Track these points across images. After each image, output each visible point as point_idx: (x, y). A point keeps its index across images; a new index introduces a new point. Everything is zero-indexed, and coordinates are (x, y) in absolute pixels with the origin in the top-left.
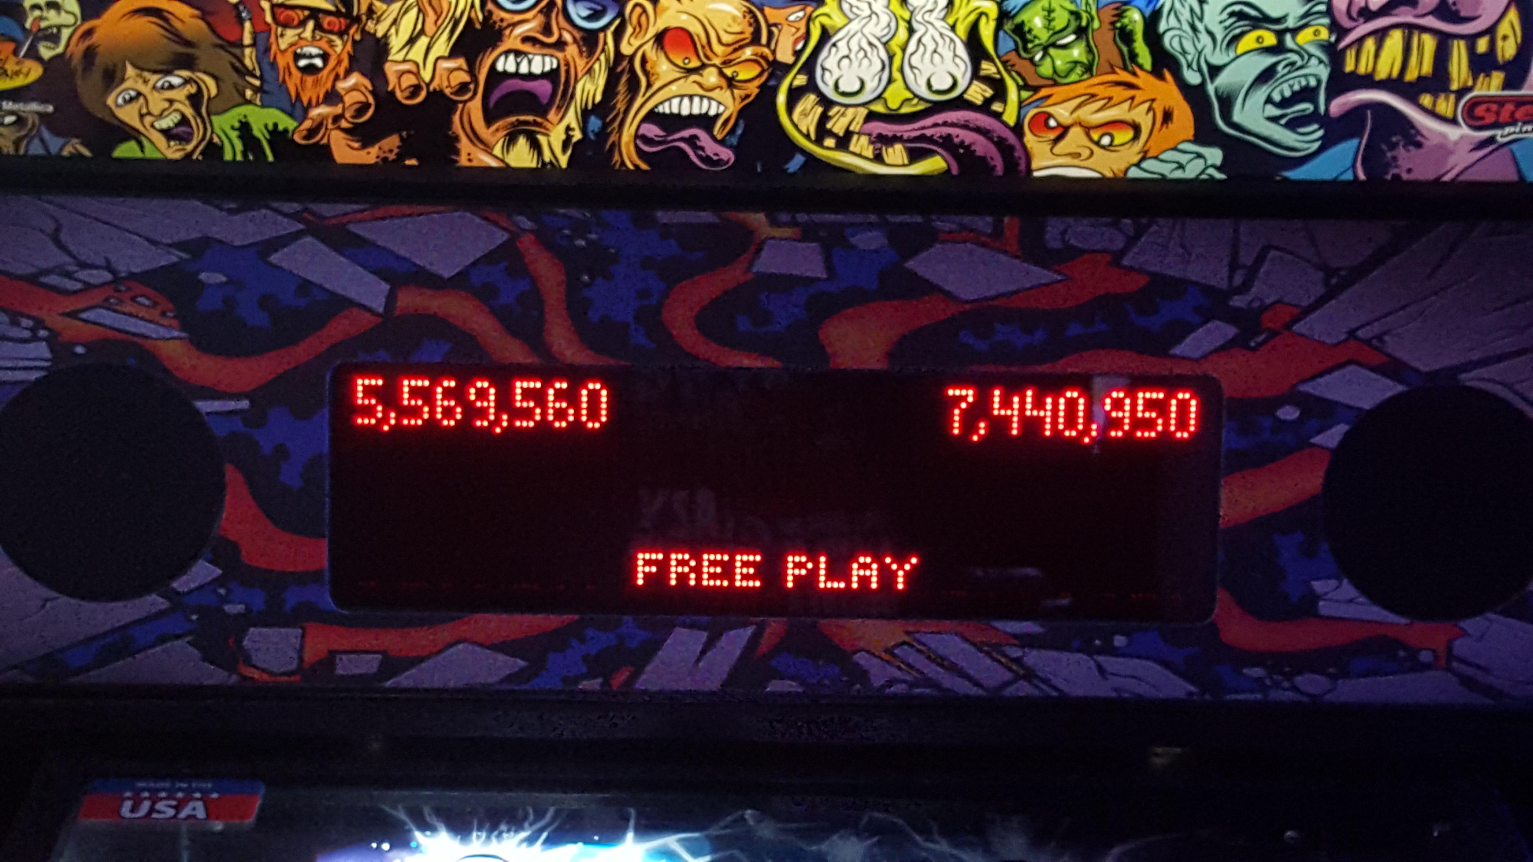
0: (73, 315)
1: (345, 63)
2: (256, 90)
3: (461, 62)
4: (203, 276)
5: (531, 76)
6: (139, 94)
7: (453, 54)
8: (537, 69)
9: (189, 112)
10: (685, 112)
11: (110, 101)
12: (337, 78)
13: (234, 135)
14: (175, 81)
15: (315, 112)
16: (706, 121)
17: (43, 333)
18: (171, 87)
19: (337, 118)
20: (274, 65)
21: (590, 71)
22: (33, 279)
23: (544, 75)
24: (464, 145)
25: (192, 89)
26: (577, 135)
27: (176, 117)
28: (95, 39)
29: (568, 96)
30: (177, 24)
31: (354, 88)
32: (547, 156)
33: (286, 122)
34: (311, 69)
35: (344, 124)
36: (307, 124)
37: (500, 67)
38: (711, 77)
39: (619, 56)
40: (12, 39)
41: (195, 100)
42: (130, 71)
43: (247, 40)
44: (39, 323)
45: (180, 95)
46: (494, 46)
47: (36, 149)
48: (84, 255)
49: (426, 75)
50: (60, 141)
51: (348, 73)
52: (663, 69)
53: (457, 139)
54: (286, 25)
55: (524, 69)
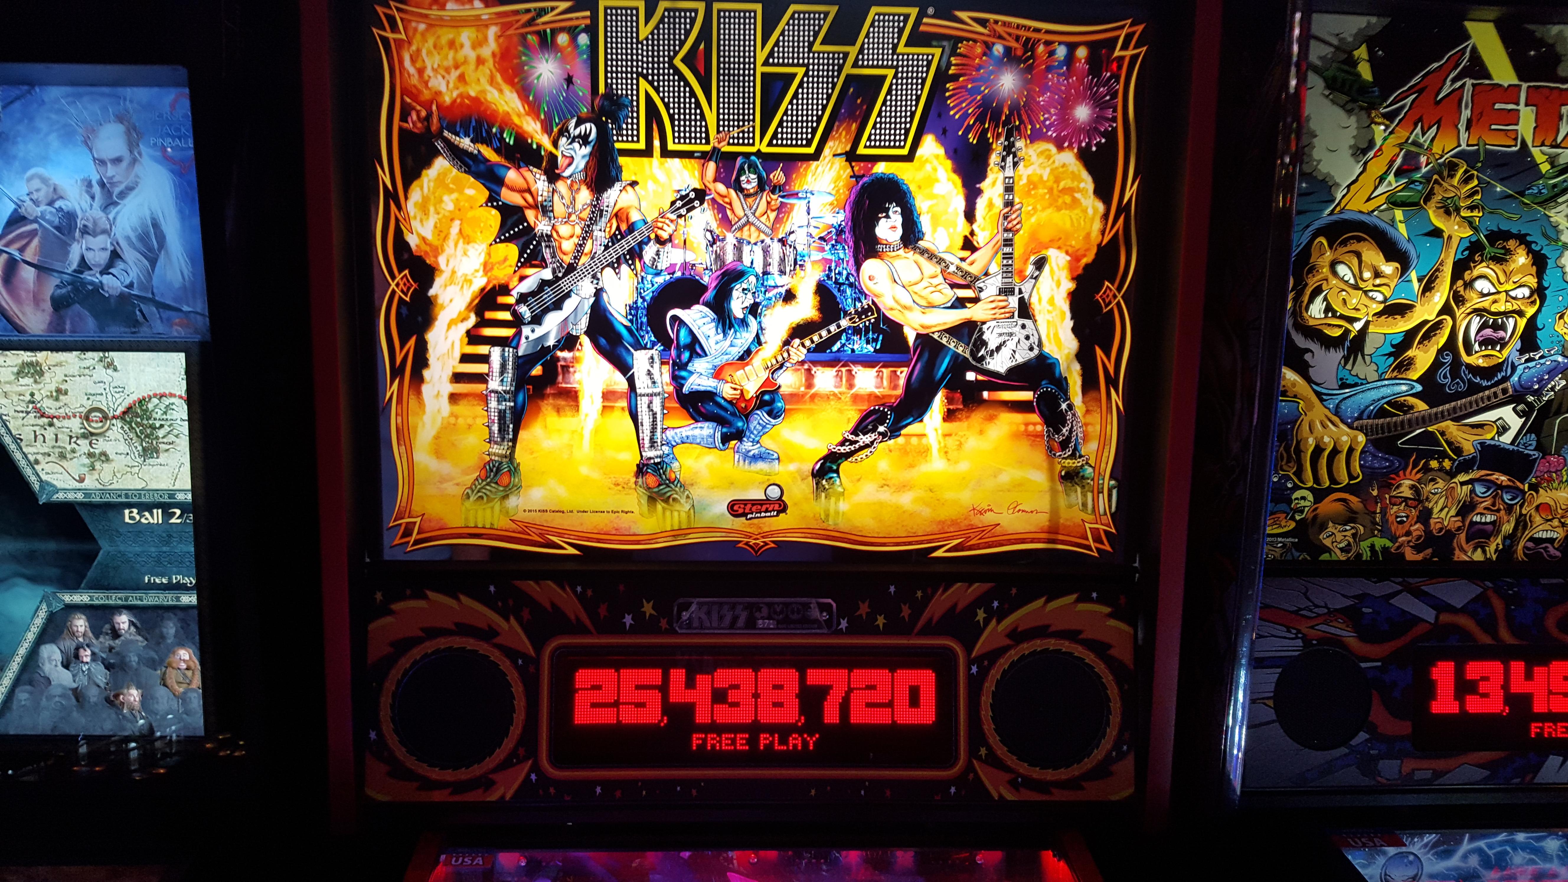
0: (1312, 627)
1: (1415, 519)
2: (1379, 531)
3: (1459, 518)
4: (1364, 609)
5: (1486, 523)
6: (1333, 534)
7: (1457, 515)
8: (1488, 520)
9: (1351, 540)
10: (1544, 537)
11: (1321, 537)
12: (1411, 526)
13: (1368, 549)
14: (1348, 528)
15: (1400, 540)
16: (1551, 541)
17: (1300, 635)
18: (1346, 530)
19: (1409, 542)
20: (1387, 521)
21: (1508, 521)
22: (1296, 613)
23: (1491, 523)
24: (1457, 552)
25: (1353, 531)
26: (1501, 547)
27: (1346, 543)
28: (1318, 511)
29: (1499, 532)
30: (1352, 505)
31: (1417, 530)
32: (1488, 556)
33: (1389, 544)
34: (1402, 522)
35: (1411, 544)
36: (1397, 544)
37: (1474, 520)
38: (1556, 523)
39: (1521, 514)
40: (1284, 512)
41: (1354, 536)
42: (1331, 524)
43: (1378, 511)
44: (1299, 631)
45: (1349, 534)
46: (1473, 511)
47: (1289, 557)
48: (1317, 602)
49: (1446, 523)
50: (1298, 554)
51: (1416, 523)
52: (1538, 519)
53: (1454, 549)
54: (1394, 505)
55: (1483, 520)
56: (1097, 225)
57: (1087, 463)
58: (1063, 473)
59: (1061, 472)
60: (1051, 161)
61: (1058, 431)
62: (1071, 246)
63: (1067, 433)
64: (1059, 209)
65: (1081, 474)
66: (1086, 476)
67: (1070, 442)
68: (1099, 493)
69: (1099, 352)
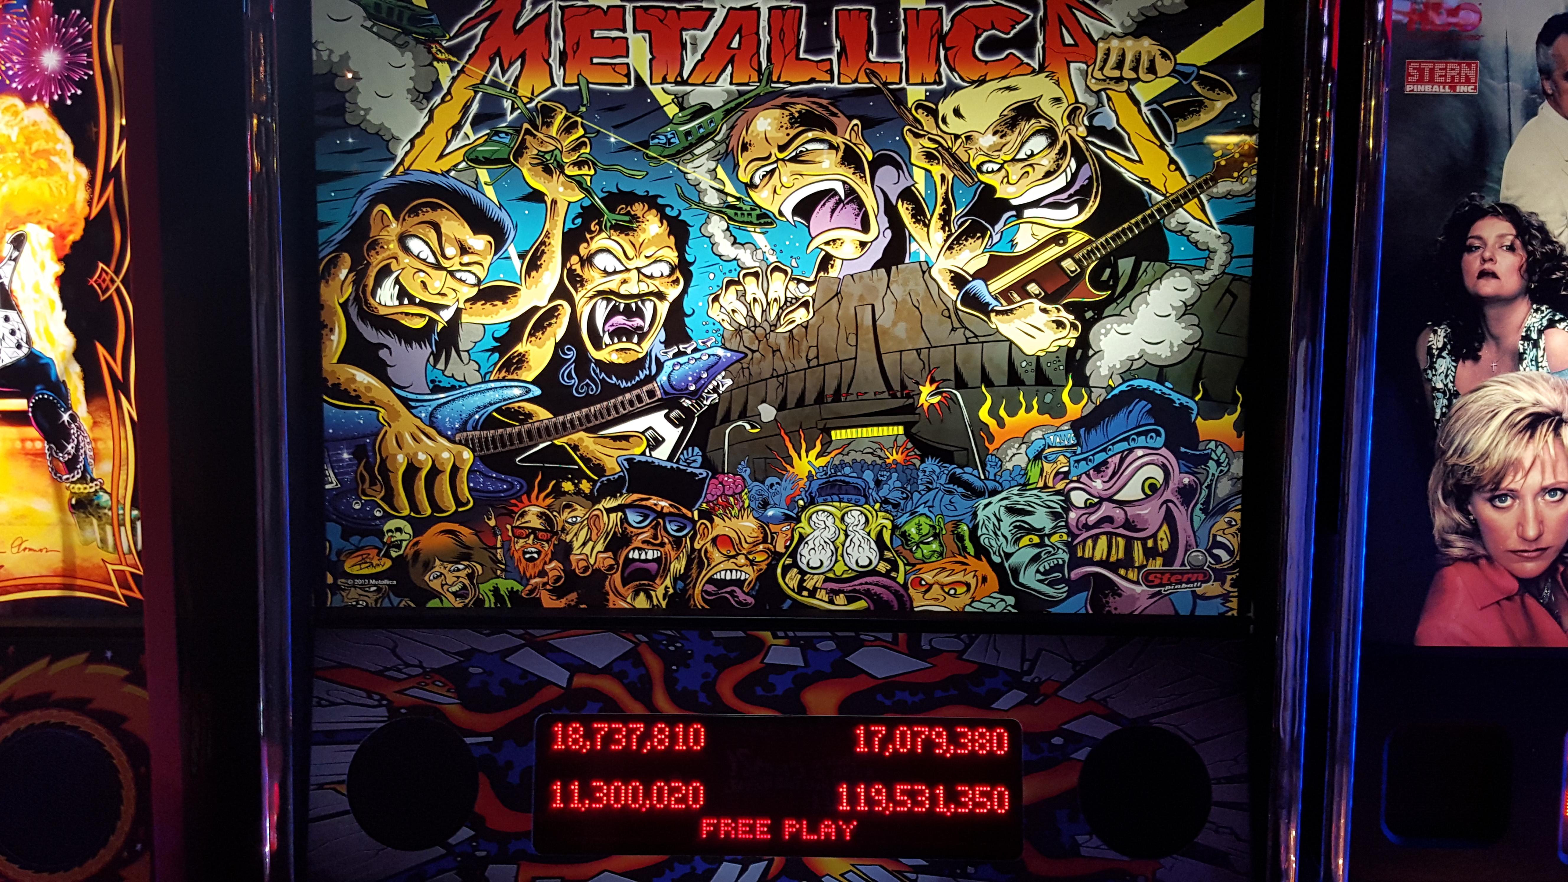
0: (401, 692)
1: (550, 556)
2: (502, 570)
3: (610, 554)
4: (471, 669)
5: (647, 561)
6: (442, 574)
7: (606, 550)
8: (650, 557)
9: (467, 582)
10: (728, 578)
11: (426, 578)
12: (545, 563)
13: (490, 594)
14: (461, 567)
15: (533, 581)
16: (739, 583)
17: (384, 702)
18: (459, 570)
19: (545, 584)
20: (512, 557)
21: (677, 558)
22: (380, 673)
23: (653, 560)
24: (611, 597)
25: (469, 571)
26: (671, 591)
27: (461, 585)
28: (419, 546)
29: (666, 571)
30: (463, 538)
31: (554, 569)
32: (655, 602)
33: (517, 587)
34: (532, 559)
35: (548, 587)
36: (529, 587)
37: (631, 556)
38: (742, 560)
39: (693, 550)
40: (376, 547)
41: (470, 576)
42: (438, 562)
43: (499, 545)
44: (383, 697)
45: (463, 574)
46: (628, 546)
47: (386, 603)
48: (408, 660)
49: (592, 561)
50: (399, 599)
51: (551, 561)
52: (717, 556)
53: (608, 594)
54: (519, 537)
55: (643, 557)
56: (82, 195)
57: (101, 488)
58: (73, 501)
59: (70, 500)
60: (19, 118)
61: (62, 449)
62: (53, 220)
63: (72, 452)
64: (34, 176)
65: (96, 502)
66: (103, 504)
67: (78, 463)
68: (119, 526)
69: (101, 350)
